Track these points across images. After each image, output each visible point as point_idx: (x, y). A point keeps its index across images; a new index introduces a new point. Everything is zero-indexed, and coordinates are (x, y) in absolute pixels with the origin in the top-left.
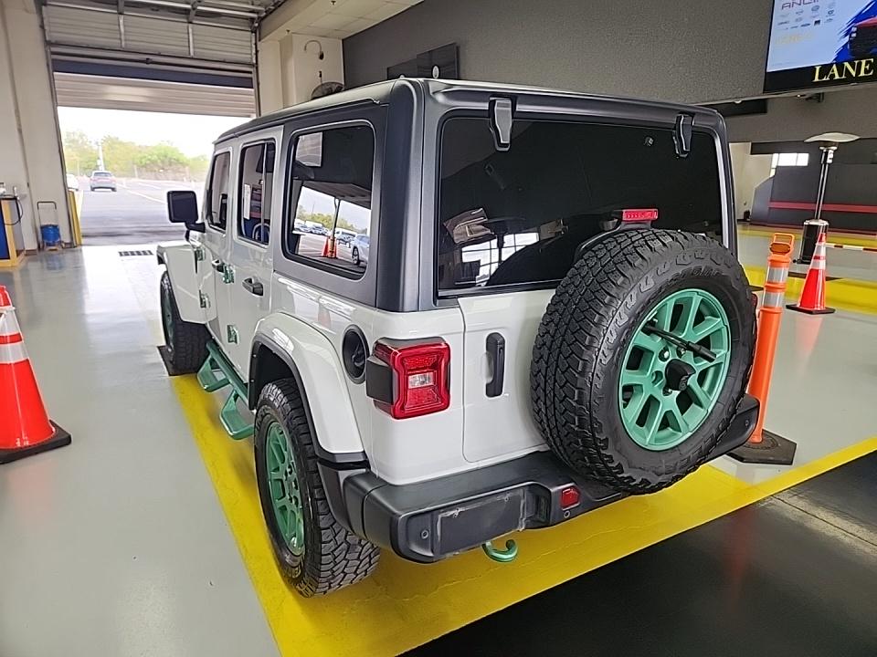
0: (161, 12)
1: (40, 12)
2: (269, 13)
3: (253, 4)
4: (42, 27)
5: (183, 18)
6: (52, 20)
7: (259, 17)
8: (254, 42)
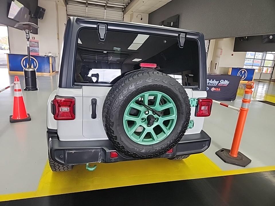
0: (98, 6)
1: (66, 6)
2: (127, 6)
3: (124, 4)
4: (67, 10)
5: (103, 8)
6: (69, 8)
7: (124, 7)
8: (123, 15)
